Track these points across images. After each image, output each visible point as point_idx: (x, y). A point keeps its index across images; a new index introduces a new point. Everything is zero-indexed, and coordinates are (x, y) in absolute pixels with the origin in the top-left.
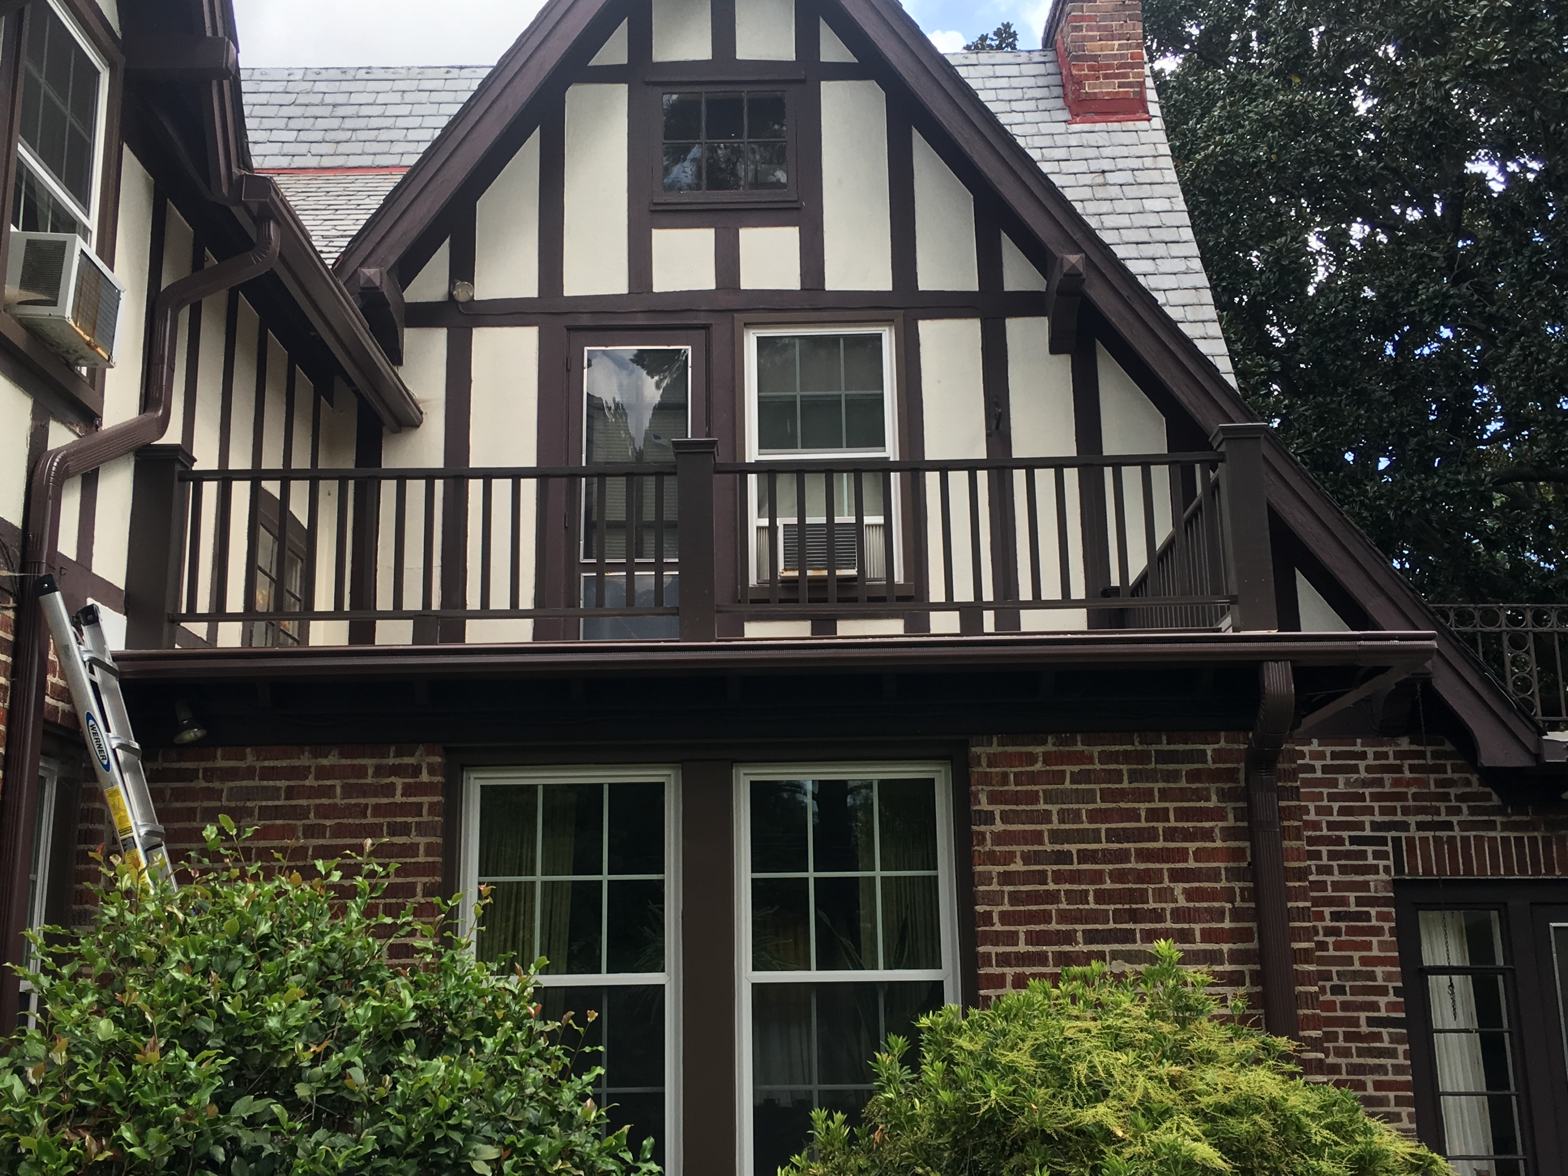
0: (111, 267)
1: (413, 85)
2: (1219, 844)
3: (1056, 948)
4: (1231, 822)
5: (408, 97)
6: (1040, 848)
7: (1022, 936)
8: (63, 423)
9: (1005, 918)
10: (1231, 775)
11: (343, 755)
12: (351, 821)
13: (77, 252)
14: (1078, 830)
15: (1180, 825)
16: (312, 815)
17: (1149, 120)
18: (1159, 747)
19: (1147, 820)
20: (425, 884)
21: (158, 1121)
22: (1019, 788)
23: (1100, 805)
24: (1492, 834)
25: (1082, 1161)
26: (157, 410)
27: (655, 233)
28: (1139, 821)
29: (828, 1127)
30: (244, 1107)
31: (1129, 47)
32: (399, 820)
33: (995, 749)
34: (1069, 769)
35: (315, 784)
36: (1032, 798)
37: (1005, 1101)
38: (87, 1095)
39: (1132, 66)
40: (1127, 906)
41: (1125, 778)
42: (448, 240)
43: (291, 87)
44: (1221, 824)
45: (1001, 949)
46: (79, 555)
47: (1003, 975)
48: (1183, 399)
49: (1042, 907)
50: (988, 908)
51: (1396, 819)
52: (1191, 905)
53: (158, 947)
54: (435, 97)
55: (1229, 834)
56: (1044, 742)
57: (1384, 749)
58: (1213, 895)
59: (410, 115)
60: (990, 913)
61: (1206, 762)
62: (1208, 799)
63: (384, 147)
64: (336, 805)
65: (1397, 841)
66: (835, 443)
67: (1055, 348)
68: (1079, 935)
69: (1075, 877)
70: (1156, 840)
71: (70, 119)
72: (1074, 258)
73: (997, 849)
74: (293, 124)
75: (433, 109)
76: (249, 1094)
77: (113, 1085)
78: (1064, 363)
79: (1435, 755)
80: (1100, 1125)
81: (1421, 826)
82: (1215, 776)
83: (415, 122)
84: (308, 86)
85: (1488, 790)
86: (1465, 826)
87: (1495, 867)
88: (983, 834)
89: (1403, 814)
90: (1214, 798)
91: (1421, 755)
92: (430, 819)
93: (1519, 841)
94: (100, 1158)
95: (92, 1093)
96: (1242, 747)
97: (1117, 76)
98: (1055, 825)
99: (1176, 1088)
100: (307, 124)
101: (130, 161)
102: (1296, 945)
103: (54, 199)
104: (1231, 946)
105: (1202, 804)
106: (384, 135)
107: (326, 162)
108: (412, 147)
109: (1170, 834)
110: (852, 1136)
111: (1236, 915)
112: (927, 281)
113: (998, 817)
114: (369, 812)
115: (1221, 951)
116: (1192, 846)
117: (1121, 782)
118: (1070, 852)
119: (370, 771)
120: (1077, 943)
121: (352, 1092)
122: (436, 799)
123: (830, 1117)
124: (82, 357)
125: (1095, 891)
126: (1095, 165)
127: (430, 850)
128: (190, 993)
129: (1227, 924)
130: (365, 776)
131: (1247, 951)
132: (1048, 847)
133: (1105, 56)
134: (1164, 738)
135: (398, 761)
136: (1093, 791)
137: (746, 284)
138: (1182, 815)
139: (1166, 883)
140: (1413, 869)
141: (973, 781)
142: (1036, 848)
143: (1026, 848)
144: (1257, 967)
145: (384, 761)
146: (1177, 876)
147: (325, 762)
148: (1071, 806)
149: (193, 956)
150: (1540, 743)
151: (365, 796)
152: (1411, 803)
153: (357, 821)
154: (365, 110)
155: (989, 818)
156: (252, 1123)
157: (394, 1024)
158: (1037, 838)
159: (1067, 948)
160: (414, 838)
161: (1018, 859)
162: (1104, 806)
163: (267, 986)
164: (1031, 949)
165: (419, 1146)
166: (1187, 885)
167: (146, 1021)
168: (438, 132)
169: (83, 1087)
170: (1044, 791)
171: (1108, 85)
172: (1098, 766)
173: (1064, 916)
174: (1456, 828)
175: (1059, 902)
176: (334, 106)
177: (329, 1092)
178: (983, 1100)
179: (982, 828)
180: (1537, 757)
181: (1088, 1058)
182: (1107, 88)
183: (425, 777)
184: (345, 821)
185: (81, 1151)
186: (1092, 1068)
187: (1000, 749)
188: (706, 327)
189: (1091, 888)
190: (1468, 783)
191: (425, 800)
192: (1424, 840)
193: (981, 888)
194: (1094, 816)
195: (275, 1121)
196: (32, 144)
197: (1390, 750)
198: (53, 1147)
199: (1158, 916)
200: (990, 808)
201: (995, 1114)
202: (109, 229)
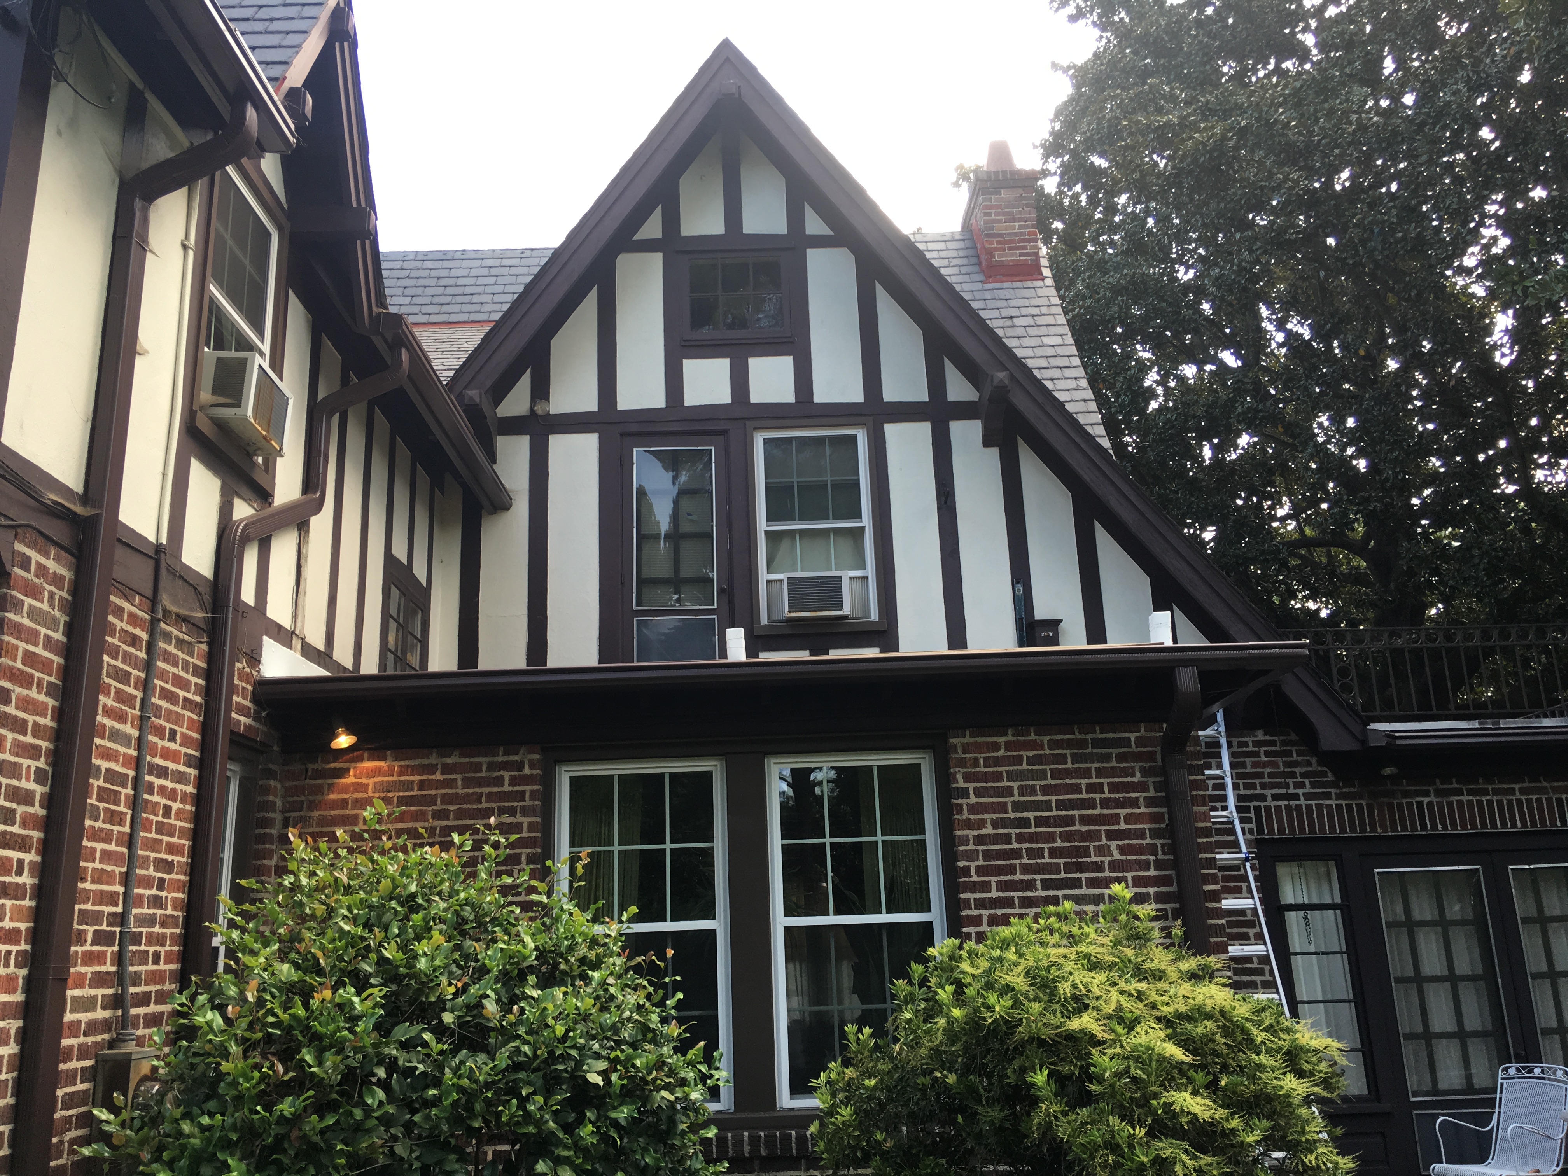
0: (281, 379)
1: (497, 262)
2: (1143, 810)
3: (1020, 894)
4: (1151, 793)
5: (494, 271)
6: (1006, 816)
7: (994, 885)
8: (244, 500)
9: (980, 871)
10: (1151, 756)
11: (462, 755)
12: (469, 806)
13: (256, 367)
14: (1034, 801)
15: (1112, 796)
16: (439, 802)
17: (1043, 280)
18: (1094, 736)
19: (1087, 792)
20: (528, 855)
21: (331, 1046)
22: (987, 770)
23: (1050, 781)
24: (1328, 802)
25: (1072, 1062)
26: (315, 493)
27: (686, 362)
28: (1081, 793)
29: (858, 1038)
30: (404, 1031)
31: (1026, 227)
32: (506, 804)
33: (968, 739)
34: (1025, 754)
35: (441, 778)
36: (998, 777)
37: (1008, 1014)
38: (273, 1025)
39: (1029, 241)
40: (1074, 860)
41: (1069, 760)
42: (529, 371)
43: (406, 265)
44: (1144, 795)
45: (978, 896)
46: (256, 603)
47: (980, 916)
48: (1086, 477)
49: (1008, 862)
50: (967, 864)
51: (1256, 792)
52: (1124, 858)
53: (327, 905)
54: (514, 271)
55: (1151, 802)
56: (1006, 734)
57: (1245, 739)
58: (1140, 850)
59: (495, 284)
60: (969, 867)
61: (1130, 746)
62: (1133, 775)
63: (476, 307)
64: (457, 794)
65: (1257, 809)
66: (825, 518)
67: (987, 443)
68: (1038, 883)
69: (1034, 838)
70: (1095, 808)
71: (249, 267)
72: (1001, 375)
73: (972, 817)
74: (408, 292)
75: (513, 279)
76: (405, 1021)
77: (294, 1017)
78: (994, 453)
79: (1284, 743)
80: (1084, 1031)
81: (1275, 797)
82: (1138, 757)
83: (499, 289)
84: (419, 264)
85: (1325, 769)
86: (1308, 797)
87: (1332, 827)
88: (961, 806)
89: (1262, 789)
90: (1138, 774)
91: (1272, 743)
92: (531, 803)
93: (1349, 807)
94: (286, 1078)
95: (277, 1025)
96: (1158, 734)
97: (1018, 248)
98: (1016, 798)
99: (1141, 1001)
100: (419, 291)
101: (294, 304)
102: (1207, 888)
103: (237, 329)
104: (1156, 889)
105: (1129, 779)
106: (475, 299)
107: (434, 319)
108: (497, 307)
109: (1105, 803)
110: (877, 1046)
111: (1159, 865)
112: (889, 395)
113: (972, 792)
114: (483, 799)
115: (1148, 894)
116: (1123, 812)
117: (1066, 763)
118: (1028, 818)
119: (484, 768)
120: (1037, 890)
121: (488, 1020)
122: (535, 787)
123: (860, 1031)
124: (259, 449)
125: (1049, 849)
126: (1005, 313)
127: (532, 827)
128: (353, 941)
129: (1152, 873)
130: (480, 771)
131: (1168, 893)
132: (1011, 815)
133: (1010, 234)
134: (1098, 728)
135: (506, 758)
136: (1044, 771)
137: (754, 398)
138: (1114, 788)
139: (1104, 841)
140: (1271, 831)
141: (952, 765)
142: (1002, 815)
143: (995, 816)
144: (1178, 906)
145: (496, 759)
146: (1112, 835)
147: (449, 761)
148: (1028, 783)
149: (356, 911)
150: (1365, 731)
151: (480, 786)
152: (1267, 780)
153: (474, 806)
154: (461, 281)
155: (965, 793)
156: (406, 1046)
157: (518, 963)
158: (1003, 808)
159: (1029, 894)
160: (519, 819)
161: (989, 825)
162: (1054, 782)
163: (416, 934)
164: (1001, 895)
165: (542, 1062)
166: (1120, 843)
167: (319, 964)
168: (516, 296)
169: (271, 1019)
170: (1007, 772)
171: (1012, 255)
172: (1048, 752)
173: (1026, 869)
174: (1302, 798)
175: (1021, 857)
176: (438, 278)
177: (468, 1019)
178: (989, 1014)
179: (960, 801)
180: (1364, 742)
181: (1071, 978)
182: (1011, 257)
183: (527, 770)
184: (465, 806)
185: (271, 1072)
186: (1075, 986)
187: (972, 740)
188: (724, 432)
189: (1046, 846)
190: (1309, 764)
191: (527, 788)
192: (1278, 808)
193: (960, 848)
194: (1046, 790)
195: (425, 1044)
196: (220, 285)
197: (1250, 740)
198: (248, 1071)
199: (1099, 867)
200: (966, 785)
201: (999, 1025)
202: (279, 352)
